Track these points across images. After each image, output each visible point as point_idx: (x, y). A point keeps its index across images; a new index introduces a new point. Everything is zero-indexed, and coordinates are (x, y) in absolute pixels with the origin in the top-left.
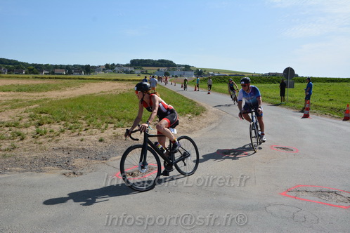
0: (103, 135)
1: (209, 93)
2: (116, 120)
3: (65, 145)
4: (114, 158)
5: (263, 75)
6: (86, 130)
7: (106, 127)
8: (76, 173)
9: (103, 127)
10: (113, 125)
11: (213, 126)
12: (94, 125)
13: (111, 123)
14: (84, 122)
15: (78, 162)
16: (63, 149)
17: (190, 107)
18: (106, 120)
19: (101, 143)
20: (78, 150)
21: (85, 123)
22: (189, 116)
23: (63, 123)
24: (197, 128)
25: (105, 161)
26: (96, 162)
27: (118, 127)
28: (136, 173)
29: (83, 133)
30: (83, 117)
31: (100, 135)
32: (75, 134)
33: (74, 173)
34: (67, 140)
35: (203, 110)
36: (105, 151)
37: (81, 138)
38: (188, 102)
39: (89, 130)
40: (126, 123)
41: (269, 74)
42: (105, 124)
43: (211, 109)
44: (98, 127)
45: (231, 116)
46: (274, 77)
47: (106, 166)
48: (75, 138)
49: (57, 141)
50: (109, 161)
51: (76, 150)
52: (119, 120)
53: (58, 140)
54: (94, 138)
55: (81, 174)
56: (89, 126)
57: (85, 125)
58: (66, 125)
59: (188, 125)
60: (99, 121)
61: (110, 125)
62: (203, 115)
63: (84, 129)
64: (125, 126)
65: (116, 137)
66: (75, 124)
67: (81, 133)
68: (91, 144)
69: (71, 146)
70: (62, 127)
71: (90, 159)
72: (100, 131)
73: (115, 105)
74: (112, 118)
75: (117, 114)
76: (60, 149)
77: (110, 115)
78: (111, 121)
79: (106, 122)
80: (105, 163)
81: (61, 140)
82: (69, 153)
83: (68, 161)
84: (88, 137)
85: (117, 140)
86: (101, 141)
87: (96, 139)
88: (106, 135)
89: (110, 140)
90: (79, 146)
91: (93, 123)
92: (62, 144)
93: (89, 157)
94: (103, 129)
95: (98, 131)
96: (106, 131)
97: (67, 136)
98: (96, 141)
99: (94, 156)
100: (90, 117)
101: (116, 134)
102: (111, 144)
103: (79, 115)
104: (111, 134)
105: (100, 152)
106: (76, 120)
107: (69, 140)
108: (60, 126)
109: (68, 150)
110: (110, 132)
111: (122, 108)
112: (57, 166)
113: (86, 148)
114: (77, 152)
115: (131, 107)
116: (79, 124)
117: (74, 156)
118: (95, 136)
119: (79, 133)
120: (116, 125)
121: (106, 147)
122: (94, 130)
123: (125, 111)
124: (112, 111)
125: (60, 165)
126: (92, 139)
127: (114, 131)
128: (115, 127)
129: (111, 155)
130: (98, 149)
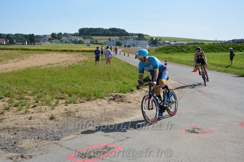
0: (54, 112)
2: (66, 95)
3: (11, 125)
4: (66, 138)
5: (226, 43)
6: (33, 107)
7: (57, 103)
8: (25, 156)
9: (53, 103)
10: (64, 101)
12: (43, 101)
13: (62, 99)
14: (31, 98)
15: (26, 143)
16: (8, 129)
18: (56, 96)
19: (52, 121)
20: (26, 130)
23: (7, 99)
25: (57, 141)
26: (47, 142)
27: (70, 103)
29: (31, 110)
30: (30, 92)
31: (50, 112)
32: (22, 111)
33: (22, 157)
34: (13, 118)
36: (56, 130)
37: (29, 116)
39: (38, 107)
40: (79, 99)
41: (233, 40)
42: (55, 100)
44: (48, 103)
46: (239, 45)
47: (59, 147)
48: (22, 117)
49: (1, 120)
50: (61, 141)
51: (24, 130)
52: (70, 96)
53: (3, 119)
54: (44, 116)
55: (31, 157)
56: (37, 102)
57: (33, 101)
58: (10, 102)
60: (48, 97)
61: (61, 101)
63: (32, 106)
64: (77, 102)
65: (69, 114)
66: (21, 101)
67: (28, 110)
68: (41, 123)
69: (18, 126)
70: (7, 104)
71: (40, 139)
72: (50, 108)
73: (65, 79)
74: (62, 93)
75: (67, 89)
76: (5, 129)
77: (60, 90)
78: (62, 97)
79: (56, 98)
80: (57, 143)
81: (6, 118)
82: (16, 134)
83: (15, 143)
84: (37, 114)
85: (69, 118)
86: (52, 118)
87: (46, 117)
88: (57, 112)
89: (62, 118)
90: (27, 125)
91: (42, 99)
92: (7, 124)
93: (39, 138)
94: (54, 106)
95: (48, 108)
96: (56, 108)
97: (12, 115)
98: (46, 119)
99: (45, 136)
100: (38, 93)
101: (68, 110)
102: (63, 122)
103: (25, 91)
104: (62, 111)
105: (51, 131)
106: (23, 96)
107: (15, 118)
108: (4, 103)
109: (14, 130)
110: (61, 109)
111: (73, 81)
112: (2, 149)
113: (35, 127)
114: (25, 132)
115: (82, 80)
116: (26, 100)
117: (22, 137)
118: (45, 113)
119: (26, 111)
120: (68, 101)
121: (57, 125)
122: (43, 107)
123: (76, 85)
124: (62, 85)
125: (5, 148)
126: (42, 117)
127: (66, 107)
128: (67, 103)
129: (64, 135)
130: (49, 128)
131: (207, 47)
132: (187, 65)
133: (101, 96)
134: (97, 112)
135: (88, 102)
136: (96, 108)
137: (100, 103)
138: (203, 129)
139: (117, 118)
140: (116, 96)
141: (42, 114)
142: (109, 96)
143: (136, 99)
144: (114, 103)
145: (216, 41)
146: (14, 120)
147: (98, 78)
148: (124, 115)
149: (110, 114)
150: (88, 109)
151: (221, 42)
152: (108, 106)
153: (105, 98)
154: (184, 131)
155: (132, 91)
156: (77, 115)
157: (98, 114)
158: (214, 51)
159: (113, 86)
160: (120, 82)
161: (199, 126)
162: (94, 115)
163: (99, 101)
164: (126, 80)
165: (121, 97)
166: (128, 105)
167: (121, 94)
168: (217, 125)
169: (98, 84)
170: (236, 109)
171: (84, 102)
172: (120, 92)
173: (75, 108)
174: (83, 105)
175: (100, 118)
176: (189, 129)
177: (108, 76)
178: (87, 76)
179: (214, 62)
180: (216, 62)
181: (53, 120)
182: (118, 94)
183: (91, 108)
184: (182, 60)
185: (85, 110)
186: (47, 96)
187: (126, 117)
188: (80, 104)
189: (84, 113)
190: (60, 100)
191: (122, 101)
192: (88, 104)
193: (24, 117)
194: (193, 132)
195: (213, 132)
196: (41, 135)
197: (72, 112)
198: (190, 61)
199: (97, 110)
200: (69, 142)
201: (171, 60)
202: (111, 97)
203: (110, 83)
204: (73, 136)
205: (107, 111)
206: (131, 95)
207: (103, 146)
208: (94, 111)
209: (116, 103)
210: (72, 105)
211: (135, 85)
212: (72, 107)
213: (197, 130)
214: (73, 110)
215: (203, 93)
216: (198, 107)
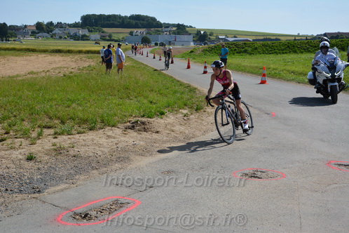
0: (34, 149)
2: (57, 122)
4: (52, 189)
5: (314, 38)
6: (1, 141)
7: (40, 135)
9: (34, 135)
10: (52, 131)
12: (17, 131)
13: (49, 127)
17: (186, 97)
18: (39, 123)
19: (31, 163)
22: (185, 112)
24: (198, 133)
25: (37, 195)
26: (20, 196)
27: (62, 134)
28: (93, 213)
31: (27, 149)
36: (37, 177)
38: (182, 89)
39: (9, 141)
40: (76, 127)
41: (325, 34)
42: (37, 130)
44: (25, 135)
46: (334, 41)
47: (39, 204)
50: (45, 195)
52: (63, 123)
54: (17, 154)
56: (7, 133)
57: (1, 132)
59: (182, 128)
60: (26, 125)
61: (46, 131)
64: (74, 132)
65: (58, 151)
68: (12, 165)
71: (9, 192)
72: (28, 142)
73: (56, 96)
74: (50, 118)
75: (59, 112)
77: (47, 114)
78: (49, 124)
79: (39, 127)
80: (36, 198)
84: (6, 152)
85: (59, 157)
86: (30, 158)
87: (20, 157)
88: (40, 149)
89: (47, 158)
91: (15, 128)
93: (7, 190)
94: (34, 139)
95: (25, 142)
96: (39, 141)
98: (20, 159)
99: (17, 187)
100: (9, 118)
101: (58, 145)
102: (49, 164)
104: (48, 146)
105: (28, 179)
110: (46, 143)
111: (69, 100)
113: (1, 173)
115: (84, 98)
118: (20, 151)
120: (58, 131)
121: (39, 169)
122: (16, 140)
123: (74, 105)
124: (51, 106)
126: (14, 156)
127: (55, 140)
128: (56, 135)
129: (49, 184)
130: (25, 174)
131: (284, 45)
132: (252, 73)
133: (112, 123)
134: (104, 147)
135: (91, 133)
136: (103, 141)
137: (110, 133)
138: (269, 172)
139: (137, 157)
140: (137, 122)
141: (14, 152)
142: (125, 123)
143: (168, 127)
144: (133, 134)
145: (298, 35)
147: (109, 94)
148: (148, 152)
149: (124, 150)
150: (90, 143)
151: (306, 36)
152: (123, 139)
153: (119, 125)
154: (239, 175)
155: (162, 114)
156: (72, 152)
157: (106, 150)
158: (295, 52)
159: (132, 107)
160: (145, 101)
161: (263, 167)
162: (100, 153)
163: (109, 131)
164: (153, 96)
165: (143, 123)
166: (155, 136)
167: (144, 119)
168: (291, 166)
169: (108, 105)
170: (322, 140)
171: (84, 132)
172: (143, 116)
173: (69, 142)
174: (82, 137)
175: (109, 157)
176: (247, 172)
177: (126, 92)
178: (93, 92)
179: (293, 68)
180: (297, 69)
181: (33, 162)
182: (140, 119)
183: (95, 142)
184: (244, 66)
185: (85, 145)
186: (25, 123)
187: (151, 155)
188: (77, 136)
189: (83, 150)
190: (45, 130)
191: (145, 130)
192: (90, 136)
194: (254, 176)
195: (284, 176)
196: (10, 186)
197: (64, 148)
198: (256, 67)
199: (105, 144)
200: (57, 195)
202: (129, 124)
203: (128, 101)
204: (63, 186)
205: (120, 145)
206: (160, 120)
207: (111, 200)
208: (100, 145)
209: (135, 134)
210: (65, 137)
211: (167, 105)
212: (65, 141)
213: (259, 173)
214: (66, 146)
215: (274, 116)
216: (264, 138)
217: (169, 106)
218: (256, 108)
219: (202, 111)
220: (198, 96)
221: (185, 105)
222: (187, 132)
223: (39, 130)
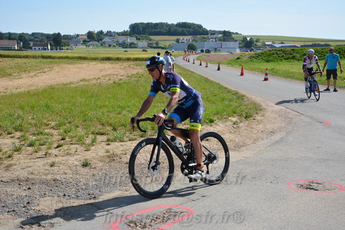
0: (89, 155)
1: (266, 79)
2: (109, 128)
3: (23, 174)
4: (107, 195)
6: (57, 147)
7: (94, 141)
8: (43, 223)
9: (88, 141)
10: (104, 138)
11: (277, 137)
12: (72, 137)
13: (102, 134)
14: (55, 132)
15: (46, 204)
16: (18, 181)
17: (234, 104)
18: (93, 129)
19: (86, 170)
20: (46, 183)
21: (56, 135)
22: (234, 119)
23: (18, 134)
24: (248, 141)
25: (93, 201)
26: (77, 202)
27: (114, 140)
29: (54, 152)
30: (53, 124)
31: (83, 155)
32: (41, 154)
33: (39, 225)
34: (26, 164)
35: (258, 108)
36: (92, 183)
37: (50, 160)
38: (229, 96)
39: (65, 147)
40: (128, 134)
42: (91, 136)
43: (271, 107)
44: (80, 141)
45: (309, 120)
48: (41, 162)
49: (8, 167)
51: (42, 182)
52: (115, 129)
53: (11, 165)
54: (73, 160)
55: (52, 225)
56: (63, 139)
57: (57, 138)
58: (22, 138)
59: (232, 136)
60: (81, 132)
61: (100, 138)
62: (258, 118)
63: (55, 146)
64: (125, 139)
65: (111, 157)
66: (39, 137)
67: (50, 151)
68: (69, 171)
69: (33, 176)
70: (17, 142)
71: (67, 197)
72: (82, 148)
73: (107, 103)
74: (103, 125)
75: (111, 118)
76: (13, 181)
77: (99, 121)
78: (101, 131)
79: (92, 133)
80: (92, 204)
81: (15, 165)
82: (29, 189)
83: (28, 203)
84: (64, 158)
85: (112, 164)
86: (85, 165)
87: (77, 163)
88: (94, 155)
89: (101, 164)
90: (47, 175)
91: (71, 134)
92: (17, 173)
93: (65, 195)
94: (89, 145)
95: (80, 148)
96: (93, 148)
97: (25, 159)
98: (76, 166)
99: (74, 192)
100: (65, 124)
101: (111, 152)
102: (103, 171)
103: (45, 121)
104: (102, 153)
105: (84, 185)
106: (41, 130)
107: (29, 165)
108: (13, 140)
109: (28, 182)
110: (100, 149)
111: (119, 107)
112: (9, 212)
113: (59, 179)
114: (44, 186)
115: (134, 105)
116: (46, 136)
117: (39, 193)
118: (76, 157)
119: (46, 153)
120: (111, 137)
121: (94, 175)
122: (72, 146)
123: (124, 112)
124: (103, 113)
125: (14, 211)
126: (70, 162)
127: (108, 147)
128: (109, 141)
129: (104, 191)
130: (81, 180)
138: (326, 184)
141: (71, 158)
146: (27, 167)
147: (158, 102)
154: (294, 186)
155: (212, 121)
156: (124, 159)
161: (318, 178)
171: (135, 139)
173: (121, 149)
174: (134, 144)
176: (302, 183)
181: (88, 168)
184: (292, 73)
186: (79, 129)
188: (129, 143)
190: (98, 137)
193: (42, 163)
194: (309, 188)
195: (342, 188)
196: (68, 192)
197: (117, 156)
201: (276, 73)
204: (117, 193)
206: (209, 128)
210: (117, 144)
211: (215, 112)
212: (117, 148)
213: (315, 185)
214: (119, 153)
215: (327, 124)
216: (319, 147)
217: (218, 114)
218: (307, 116)
219: (252, 118)
220: (247, 103)
221: (234, 113)
222: (237, 140)
223: (93, 136)
